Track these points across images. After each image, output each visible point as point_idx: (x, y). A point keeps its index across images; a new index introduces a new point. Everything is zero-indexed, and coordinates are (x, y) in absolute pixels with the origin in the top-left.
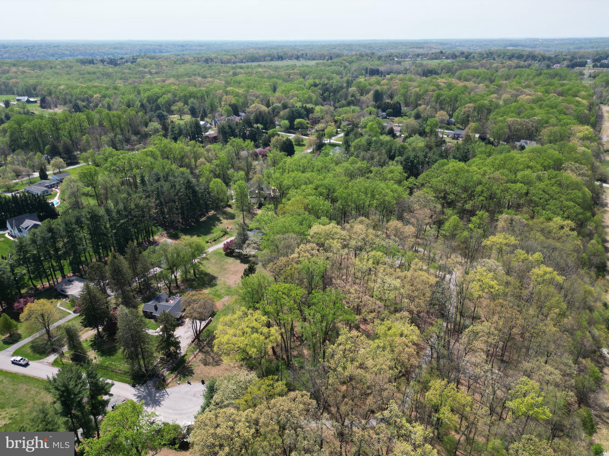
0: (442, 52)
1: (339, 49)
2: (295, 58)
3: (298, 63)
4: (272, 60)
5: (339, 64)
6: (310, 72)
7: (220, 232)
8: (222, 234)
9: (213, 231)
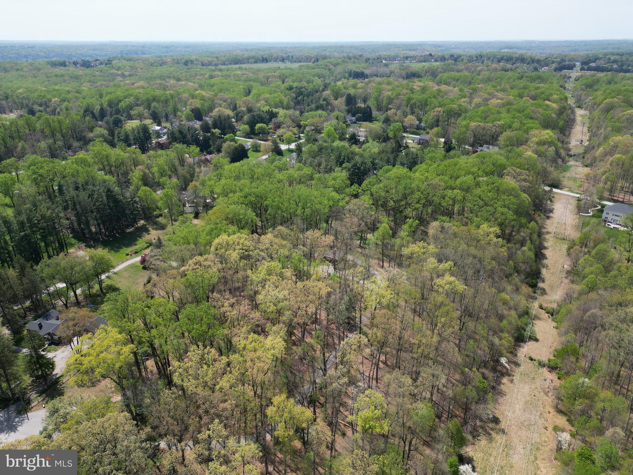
0: (431, 55)
1: (330, 51)
2: (280, 61)
3: (281, 65)
4: (256, 62)
5: (323, 66)
6: (291, 75)
7: (144, 244)
8: (146, 245)
9: (137, 243)
